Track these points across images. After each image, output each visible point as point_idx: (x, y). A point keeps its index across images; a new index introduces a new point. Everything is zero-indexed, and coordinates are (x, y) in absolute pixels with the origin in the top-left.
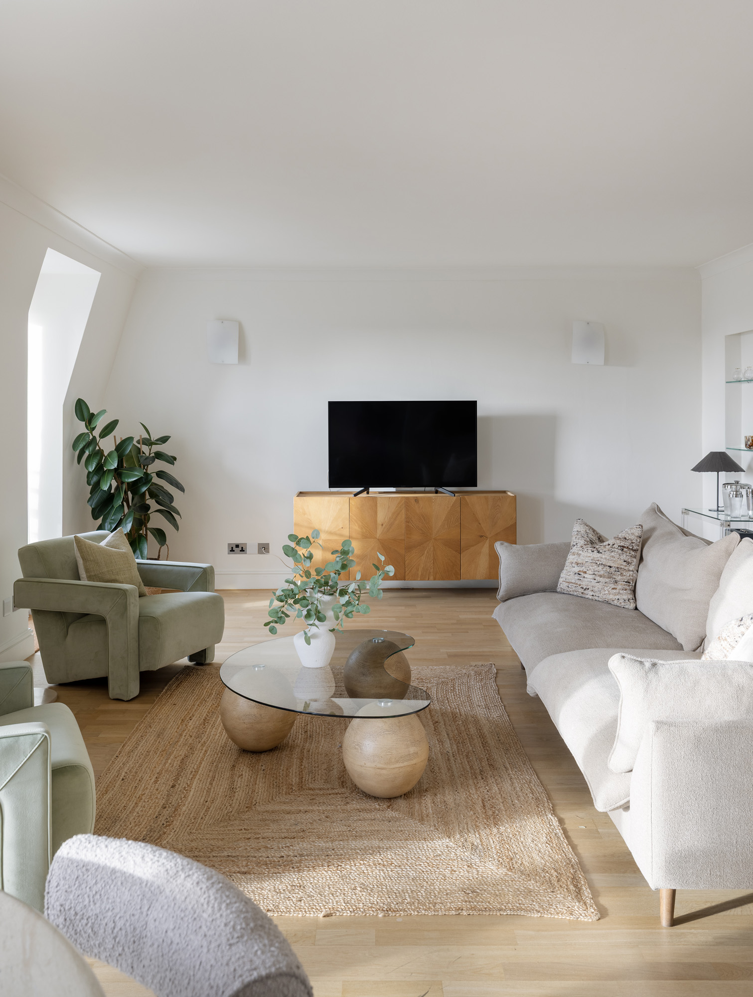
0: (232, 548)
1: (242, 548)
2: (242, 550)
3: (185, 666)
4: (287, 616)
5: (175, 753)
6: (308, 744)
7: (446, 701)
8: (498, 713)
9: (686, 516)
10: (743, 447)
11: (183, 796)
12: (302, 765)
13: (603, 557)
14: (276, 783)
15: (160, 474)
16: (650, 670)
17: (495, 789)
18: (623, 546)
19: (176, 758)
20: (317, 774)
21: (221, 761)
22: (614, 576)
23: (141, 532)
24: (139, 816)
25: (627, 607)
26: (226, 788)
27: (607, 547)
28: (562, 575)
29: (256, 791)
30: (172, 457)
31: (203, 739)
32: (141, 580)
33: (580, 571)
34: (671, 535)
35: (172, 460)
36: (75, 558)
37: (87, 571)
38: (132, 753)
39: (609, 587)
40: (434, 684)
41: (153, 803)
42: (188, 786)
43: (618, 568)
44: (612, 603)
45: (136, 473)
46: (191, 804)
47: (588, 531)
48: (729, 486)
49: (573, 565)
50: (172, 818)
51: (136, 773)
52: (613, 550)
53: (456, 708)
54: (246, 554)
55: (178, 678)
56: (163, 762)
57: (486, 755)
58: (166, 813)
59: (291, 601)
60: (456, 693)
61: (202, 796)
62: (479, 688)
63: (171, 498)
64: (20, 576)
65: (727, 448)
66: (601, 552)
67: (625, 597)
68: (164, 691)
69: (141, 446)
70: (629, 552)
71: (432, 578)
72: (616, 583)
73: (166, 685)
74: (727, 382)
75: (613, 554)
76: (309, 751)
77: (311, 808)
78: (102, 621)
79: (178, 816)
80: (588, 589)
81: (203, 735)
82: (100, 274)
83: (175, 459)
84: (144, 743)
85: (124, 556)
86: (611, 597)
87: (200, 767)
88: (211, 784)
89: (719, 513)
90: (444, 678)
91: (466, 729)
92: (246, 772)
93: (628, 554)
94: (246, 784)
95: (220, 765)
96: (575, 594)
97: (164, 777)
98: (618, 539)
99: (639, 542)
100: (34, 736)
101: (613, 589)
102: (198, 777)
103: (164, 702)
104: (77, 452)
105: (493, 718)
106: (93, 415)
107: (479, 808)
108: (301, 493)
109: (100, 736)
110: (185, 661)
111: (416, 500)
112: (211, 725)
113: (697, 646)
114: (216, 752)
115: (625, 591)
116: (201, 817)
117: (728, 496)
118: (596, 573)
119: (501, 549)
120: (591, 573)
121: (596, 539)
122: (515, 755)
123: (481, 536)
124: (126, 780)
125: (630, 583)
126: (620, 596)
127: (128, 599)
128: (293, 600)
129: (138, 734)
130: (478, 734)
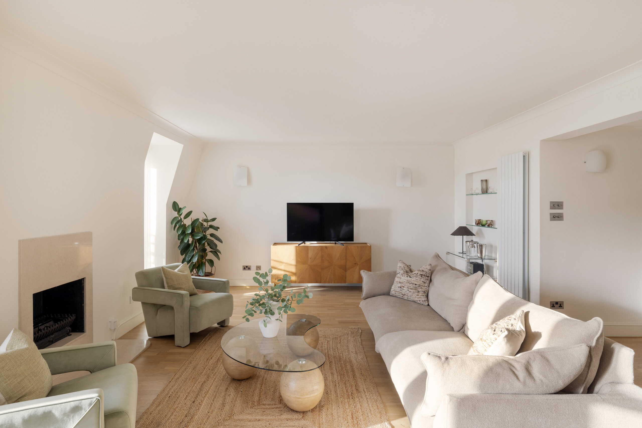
0: (245, 268)
1: (249, 268)
2: (249, 269)
3: (215, 327)
4: (255, 312)
5: (199, 380)
6: (266, 375)
7: (337, 349)
8: (361, 356)
9: (448, 255)
10: (474, 224)
11: (197, 408)
12: (261, 388)
13: (413, 279)
14: (246, 400)
15: (212, 235)
16: (445, 362)
17: (359, 405)
18: (422, 275)
19: (199, 383)
20: (268, 395)
21: (221, 385)
22: (418, 289)
23: (203, 261)
24: (172, 422)
25: (424, 304)
26: (220, 404)
27: (414, 275)
28: (392, 287)
29: (236, 406)
30: (217, 227)
31: (215, 371)
32: (194, 287)
33: (401, 286)
34: (445, 270)
35: (217, 229)
36: (162, 277)
37: (167, 283)
38: (178, 380)
39: (415, 294)
40: (331, 339)
41: (181, 413)
42: (202, 401)
43: (419, 285)
44: (417, 302)
45: (200, 235)
46: (200, 414)
47: (405, 266)
48: (468, 243)
49: (398, 283)
50: (188, 424)
51: (177, 392)
52: (417, 276)
53: (341, 353)
54: (251, 270)
55: (210, 334)
56: (192, 386)
57: (355, 383)
58: (186, 420)
59: (257, 305)
60: (341, 344)
61: (207, 409)
62: (353, 342)
63: (216, 246)
64: (136, 285)
65: (467, 225)
66: (411, 277)
67: (423, 299)
68: (202, 341)
69: (203, 222)
70: (425, 277)
71: (333, 282)
72: (419, 292)
73: (204, 338)
74: (467, 195)
75: (417, 278)
76: (266, 379)
77: (262, 417)
78: (172, 308)
79: (192, 422)
80: (405, 295)
81: (215, 369)
82: (183, 145)
83: (219, 228)
84: (186, 373)
85: (186, 276)
86: (416, 299)
87: (210, 389)
88: (213, 400)
89: (463, 254)
90: (336, 335)
91: (345, 366)
92: (233, 393)
93: (424, 278)
94: (231, 401)
95: (220, 388)
96: (399, 297)
97: (191, 396)
98: (420, 271)
99: (430, 273)
100: (91, 399)
101: (417, 295)
102: (208, 396)
103: (201, 348)
104: (174, 225)
105: (359, 359)
106: (181, 208)
107: (349, 417)
108: (275, 243)
109: (166, 368)
110: (216, 325)
111: (326, 247)
112: (220, 362)
113: (461, 328)
114: (220, 379)
115: (423, 297)
116: (204, 423)
117: (468, 247)
118: (409, 287)
119: (364, 273)
120: (406, 287)
121: (409, 270)
122: (369, 383)
123: (355, 264)
124: (171, 397)
125: (425, 292)
126: (421, 299)
127: (184, 299)
128: (258, 304)
129: (184, 368)
130: (351, 369)
